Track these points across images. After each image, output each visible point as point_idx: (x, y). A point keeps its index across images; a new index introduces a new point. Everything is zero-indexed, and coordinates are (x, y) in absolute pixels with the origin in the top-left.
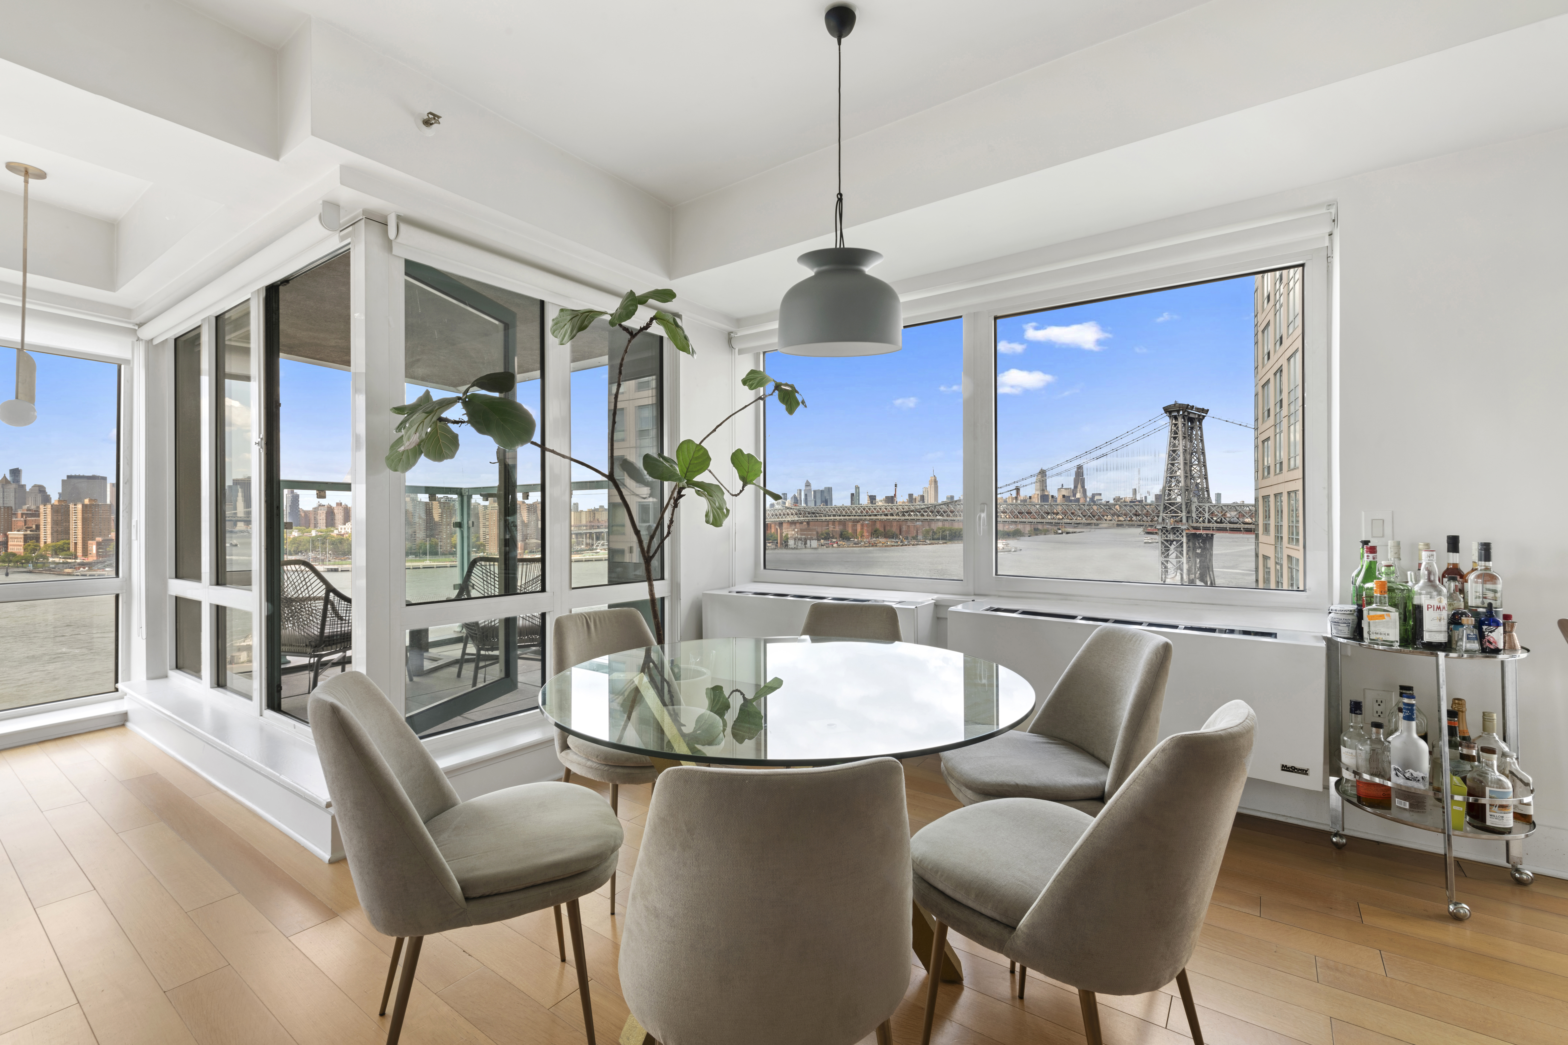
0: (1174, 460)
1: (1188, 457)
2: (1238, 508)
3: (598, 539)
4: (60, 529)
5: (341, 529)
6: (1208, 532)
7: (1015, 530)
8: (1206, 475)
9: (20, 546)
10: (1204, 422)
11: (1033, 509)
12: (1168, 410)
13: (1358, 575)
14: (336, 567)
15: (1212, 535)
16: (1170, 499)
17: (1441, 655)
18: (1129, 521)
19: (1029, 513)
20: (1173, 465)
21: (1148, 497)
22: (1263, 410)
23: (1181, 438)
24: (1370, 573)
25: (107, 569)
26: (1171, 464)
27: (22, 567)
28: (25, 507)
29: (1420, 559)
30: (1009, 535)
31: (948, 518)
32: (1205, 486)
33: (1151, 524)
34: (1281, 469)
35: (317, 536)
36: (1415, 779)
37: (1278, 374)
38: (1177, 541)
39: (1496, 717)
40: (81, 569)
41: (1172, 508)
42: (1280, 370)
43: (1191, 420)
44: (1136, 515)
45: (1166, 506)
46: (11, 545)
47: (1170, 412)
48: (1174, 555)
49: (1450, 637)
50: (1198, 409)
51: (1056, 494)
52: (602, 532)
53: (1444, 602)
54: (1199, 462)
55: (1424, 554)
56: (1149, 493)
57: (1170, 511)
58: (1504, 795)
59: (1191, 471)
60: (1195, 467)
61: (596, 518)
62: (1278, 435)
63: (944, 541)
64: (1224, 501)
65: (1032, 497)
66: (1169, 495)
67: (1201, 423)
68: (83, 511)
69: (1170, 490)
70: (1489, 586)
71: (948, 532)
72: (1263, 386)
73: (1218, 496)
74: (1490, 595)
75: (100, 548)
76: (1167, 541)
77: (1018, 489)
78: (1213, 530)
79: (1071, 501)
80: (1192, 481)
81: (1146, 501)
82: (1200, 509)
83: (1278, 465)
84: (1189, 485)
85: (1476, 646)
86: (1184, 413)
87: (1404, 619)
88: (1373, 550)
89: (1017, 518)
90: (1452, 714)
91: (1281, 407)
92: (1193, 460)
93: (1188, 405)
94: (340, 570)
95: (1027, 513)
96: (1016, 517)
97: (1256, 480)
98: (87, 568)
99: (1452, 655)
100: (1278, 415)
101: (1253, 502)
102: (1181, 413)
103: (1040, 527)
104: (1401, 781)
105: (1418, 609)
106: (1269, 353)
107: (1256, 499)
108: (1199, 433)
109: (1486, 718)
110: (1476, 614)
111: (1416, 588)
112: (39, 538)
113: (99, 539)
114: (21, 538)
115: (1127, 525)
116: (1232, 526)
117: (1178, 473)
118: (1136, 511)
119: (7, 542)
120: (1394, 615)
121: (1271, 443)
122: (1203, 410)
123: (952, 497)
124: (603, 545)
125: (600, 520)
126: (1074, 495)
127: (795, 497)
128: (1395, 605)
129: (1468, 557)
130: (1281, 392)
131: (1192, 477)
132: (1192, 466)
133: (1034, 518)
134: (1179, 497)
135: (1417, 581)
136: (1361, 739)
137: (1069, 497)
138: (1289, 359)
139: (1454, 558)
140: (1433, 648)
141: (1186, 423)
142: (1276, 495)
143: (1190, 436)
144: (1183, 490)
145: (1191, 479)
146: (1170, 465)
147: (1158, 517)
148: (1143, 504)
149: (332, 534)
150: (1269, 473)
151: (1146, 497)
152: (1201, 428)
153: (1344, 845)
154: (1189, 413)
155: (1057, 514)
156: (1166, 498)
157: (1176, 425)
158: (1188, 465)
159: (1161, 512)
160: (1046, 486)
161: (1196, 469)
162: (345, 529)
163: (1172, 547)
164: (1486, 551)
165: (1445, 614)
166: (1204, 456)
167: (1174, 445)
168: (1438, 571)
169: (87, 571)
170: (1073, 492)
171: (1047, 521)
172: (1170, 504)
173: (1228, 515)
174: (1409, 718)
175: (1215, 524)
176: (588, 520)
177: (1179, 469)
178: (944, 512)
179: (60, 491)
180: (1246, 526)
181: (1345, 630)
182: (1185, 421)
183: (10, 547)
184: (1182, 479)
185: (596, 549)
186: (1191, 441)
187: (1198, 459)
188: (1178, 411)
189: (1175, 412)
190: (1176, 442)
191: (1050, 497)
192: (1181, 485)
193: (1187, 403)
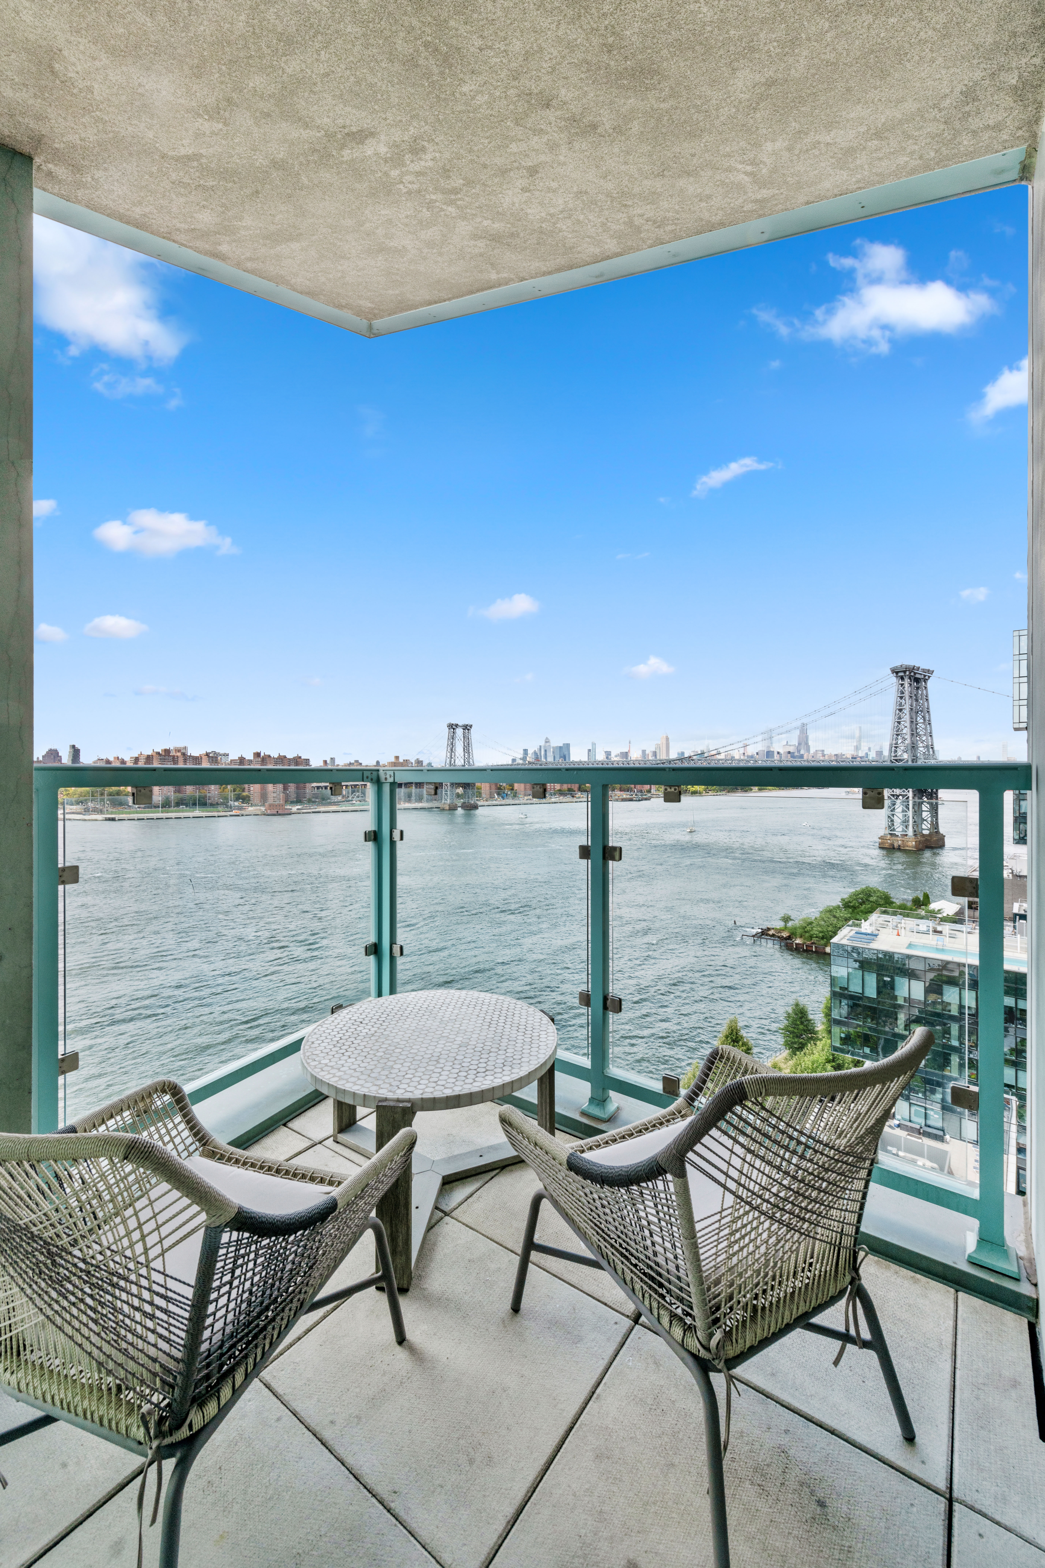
0: (901, 718)
1: (914, 715)
8: (931, 731)
10: (929, 683)
12: (895, 671)
16: (896, 756)
20: (899, 723)
23: (908, 698)
32: (931, 743)
38: (903, 796)
43: (917, 680)
47: (897, 673)
48: (900, 810)
50: (924, 671)
51: (781, 751)
52: (358, 785)
54: (925, 719)
59: (917, 729)
60: (921, 724)
65: (759, 753)
66: (896, 751)
67: (926, 684)
69: (897, 747)
76: (893, 795)
79: (797, 758)
80: (919, 738)
84: (916, 742)
86: (910, 673)
92: (919, 718)
93: (914, 666)
102: (908, 673)
108: (925, 692)
117: (904, 731)
122: (929, 670)
123: (683, 753)
124: (358, 797)
126: (799, 751)
127: (535, 753)
131: (918, 734)
132: (918, 724)
134: (906, 753)
137: (795, 754)
141: (913, 683)
143: (917, 695)
144: (909, 747)
145: (917, 736)
146: (896, 723)
151: (867, 754)
152: (926, 688)
154: (915, 673)
156: (892, 754)
157: (902, 685)
158: (913, 722)
160: (771, 741)
161: (921, 726)
163: (898, 802)
166: (929, 714)
167: (901, 705)
170: (797, 748)
172: (896, 760)
177: (906, 727)
182: (911, 681)
184: (908, 737)
185: (352, 801)
186: (917, 700)
187: (924, 717)
188: (905, 672)
189: (902, 673)
190: (903, 701)
191: (776, 754)
192: (906, 742)
193: (912, 664)
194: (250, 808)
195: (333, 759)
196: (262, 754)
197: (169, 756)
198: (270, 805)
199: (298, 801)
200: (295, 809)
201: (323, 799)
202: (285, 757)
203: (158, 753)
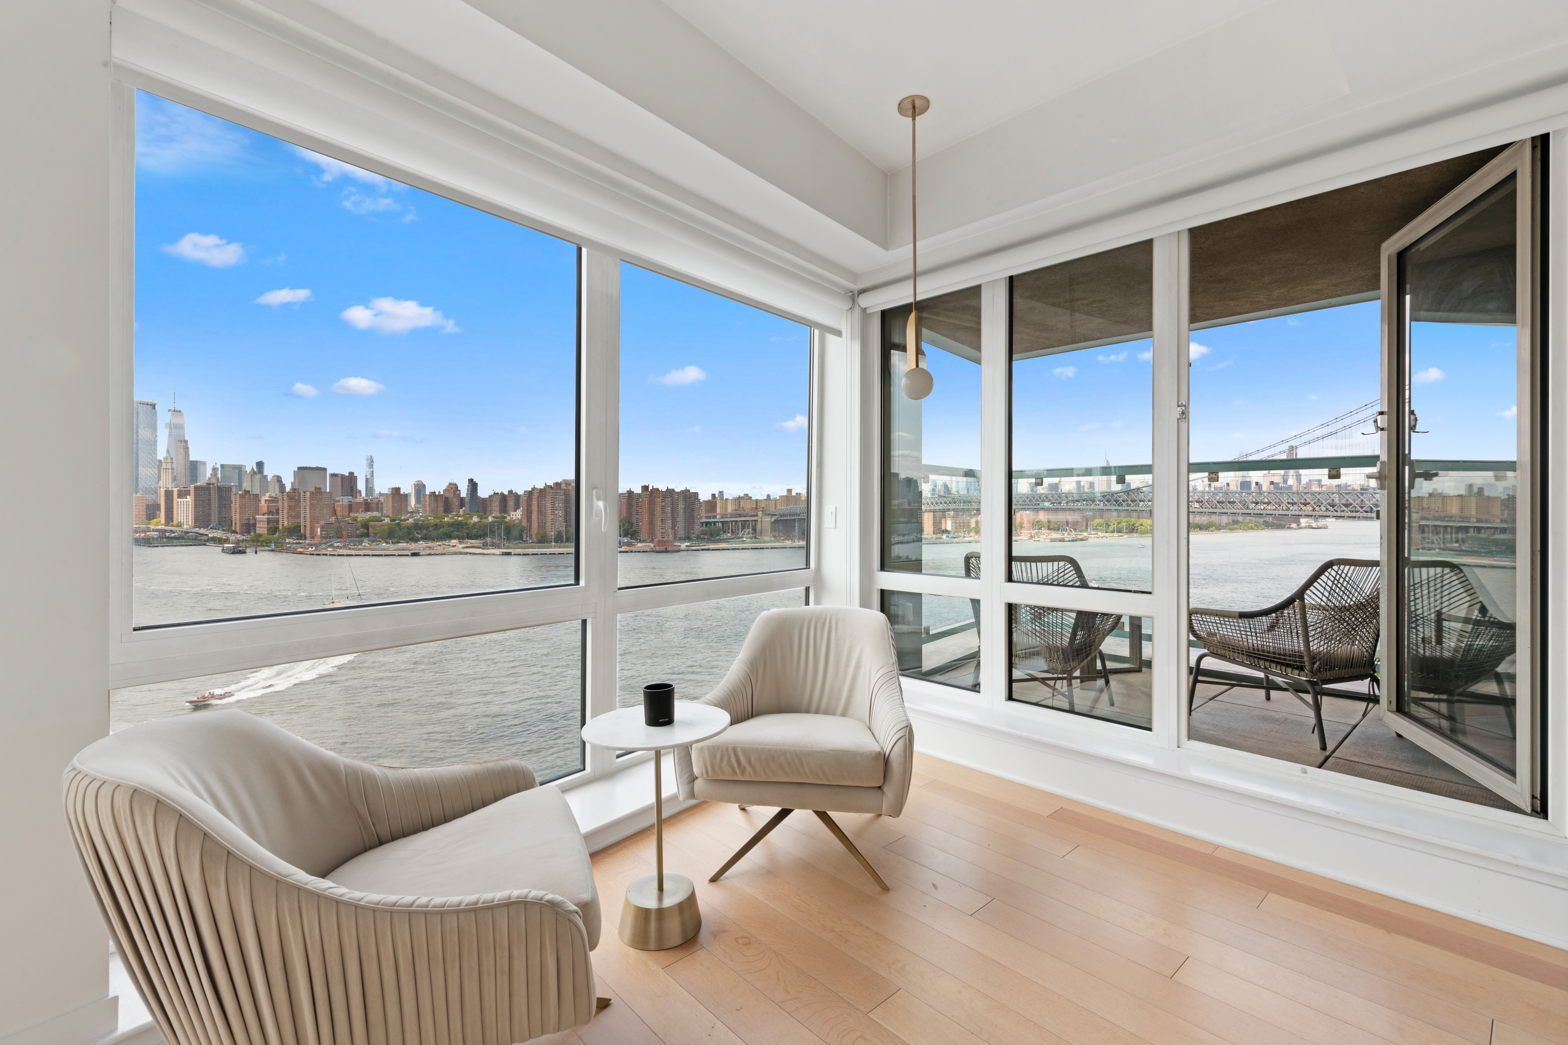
3: (743, 528)
4: (293, 514)
5: (513, 515)
7: (1209, 522)
9: (265, 528)
11: (1234, 498)
14: (509, 551)
25: (329, 549)
27: (267, 546)
28: (268, 495)
30: (1200, 527)
31: (1128, 508)
35: (493, 522)
40: (310, 549)
46: (258, 527)
52: (748, 521)
61: (741, 506)
63: (1120, 534)
68: (310, 498)
71: (1124, 524)
75: (323, 531)
89: (1216, 508)
94: (513, 553)
95: (1229, 502)
96: (1214, 506)
98: (314, 548)
103: (1240, 518)
112: (278, 521)
113: (322, 522)
114: (265, 521)
115: (1363, 517)
119: (256, 524)
124: (748, 534)
125: (745, 508)
137: (1278, 484)
149: (506, 520)
162: (516, 515)
169: (314, 550)
176: (734, 508)
178: (1124, 501)
179: (293, 481)
183: (257, 529)
185: (742, 538)
191: (1253, 485)
194: (639, 545)
195: (721, 493)
196: (650, 488)
197: (560, 489)
198: (659, 542)
199: (688, 538)
200: (683, 546)
201: (712, 535)
202: (673, 490)
203: (550, 487)
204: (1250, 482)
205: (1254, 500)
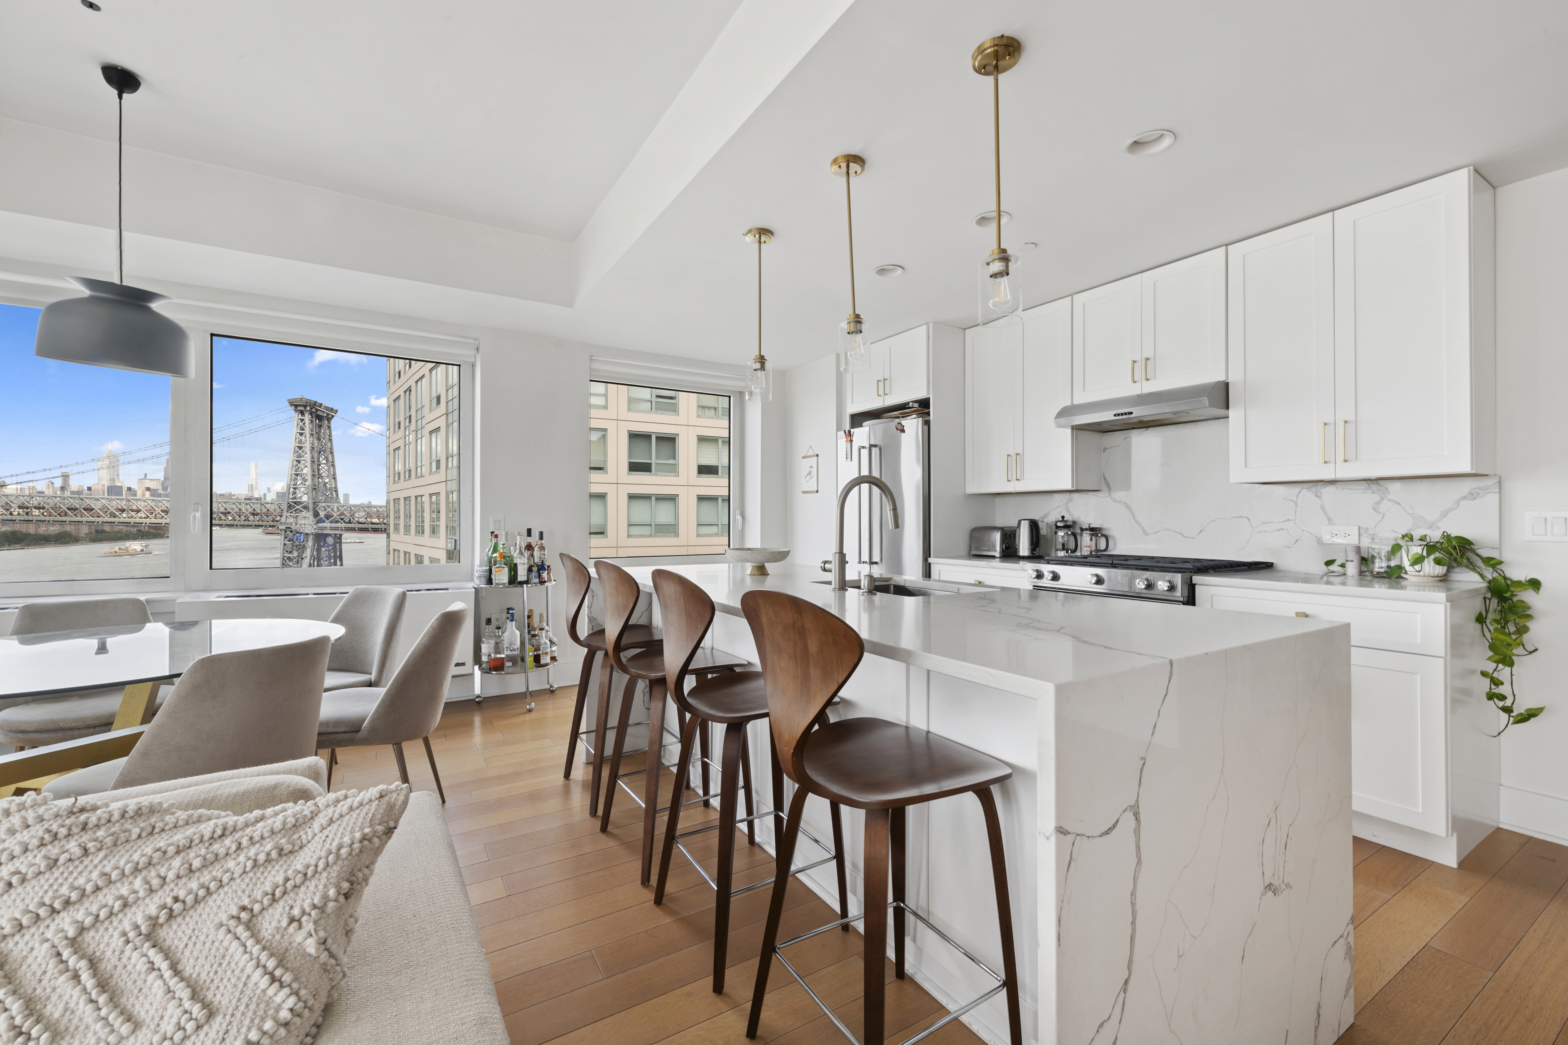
0: (300, 457)
1: (316, 455)
2: (366, 509)
6: (336, 532)
7: (60, 533)
8: (334, 475)
10: (333, 422)
11: (97, 506)
12: (294, 404)
13: (489, 551)
15: (341, 535)
16: (295, 498)
17: (525, 586)
18: (245, 520)
19: (89, 509)
20: (299, 462)
21: (268, 494)
22: (394, 422)
23: (308, 435)
24: (495, 550)
26: (297, 461)
29: (516, 540)
32: (334, 486)
33: (272, 524)
34: (410, 476)
36: (514, 650)
37: (408, 393)
39: (545, 615)
41: (298, 507)
42: (409, 390)
43: (320, 418)
44: (254, 514)
45: (291, 505)
47: (296, 406)
49: (528, 578)
50: (327, 408)
51: (134, 486)
53: (526, 561)
54: (327, 461)
55: (518, 537)
56: (269, 490)
57: (295, 511)
58: (546, 648)
59: (319, 470)
60: (323, 466)
62: (407, 446)
64: (352, 501)
65: (93, 488)
66: (294, 493)
67: (329, 422)
69: (295, 489)
70: (542, 552)
72: (395, 401)
73: (346, 496)
74: (543, 556)
77: (65, 477)
78: (342, 530)
79: (160, 495)
80: (320, 480)
81: (265, 499)
82: (329, 509)
83: (407, 473)
84: (317, 484)
85: (537, 580)
86: (311, 409)
87: (510, 571)
88: (496, 536)
90: (529, 617)
91: (410, 422)
92: (321, 459)
93: (316, 402)
95: (85, 509)
96: (63, 514)
97: (388, 484)
99: (529, 585)
100: (407, 429)
101: (385, 504)
102: (308, 408)
104: (509, 653)
105: (516, 565)
106: (400, 373)
107: (388, 502)
108: (328, 432)
109: (541, 615)
110: (538, 566)
111: (515, 555)
115: (241, 525)
116: (361, 526)
117: (305, 471)
118: (254, 510)
120: (506, 570)
121: (401, 451)
122: (332, 409)
128: (506, 564)
129: (534, 540)
130: (410, 408)
131: (320, 476)
132: (319, 465)
133: (98, 517)
134: (306, 496)
135: (515, 552)
136: (490, 637)
137: (156, 490)
138: (417, 382)
139: (529, 540)
140: (521, 583)
141: (314, 420)
142: (405, 499)
143: (318, 433)
144: (310, 489)
145: (319, 478)
146: (295, 462)
147: (281, 516)
148: (262, 502)
150: (399, 479)
151: (265, 495)
152: (329, 427)
153: (481, 701)
154: (317, 410)
155: (138, 511)
156: (291, 496)
157: (301, 420)
158: (314, 462)
159: (285, 511)
160: (118, 475)
161: (324, 468)
164: (541, 537)
165: (526, 567)
166: (333, 456)
167: (300, 442)
168: (524, 546)
170: (163, 484)
171: (122, 520)
172: (295, 503)
173: (357, 515)
174: (512, 620)
175: (344, 524)
177: (306, 467)
180: (374, 526)
181: (484, 580)
182: (312, 417)
184: (309, 478)
186: (319, 439)
187: (327, 458)
188: (305, 406)
189: (302, 407)
190: (303, 438)
191: (125, 489)
192: (307, 483)
193: (314, 399)
204: (121, 487)
205: (120, 507)
